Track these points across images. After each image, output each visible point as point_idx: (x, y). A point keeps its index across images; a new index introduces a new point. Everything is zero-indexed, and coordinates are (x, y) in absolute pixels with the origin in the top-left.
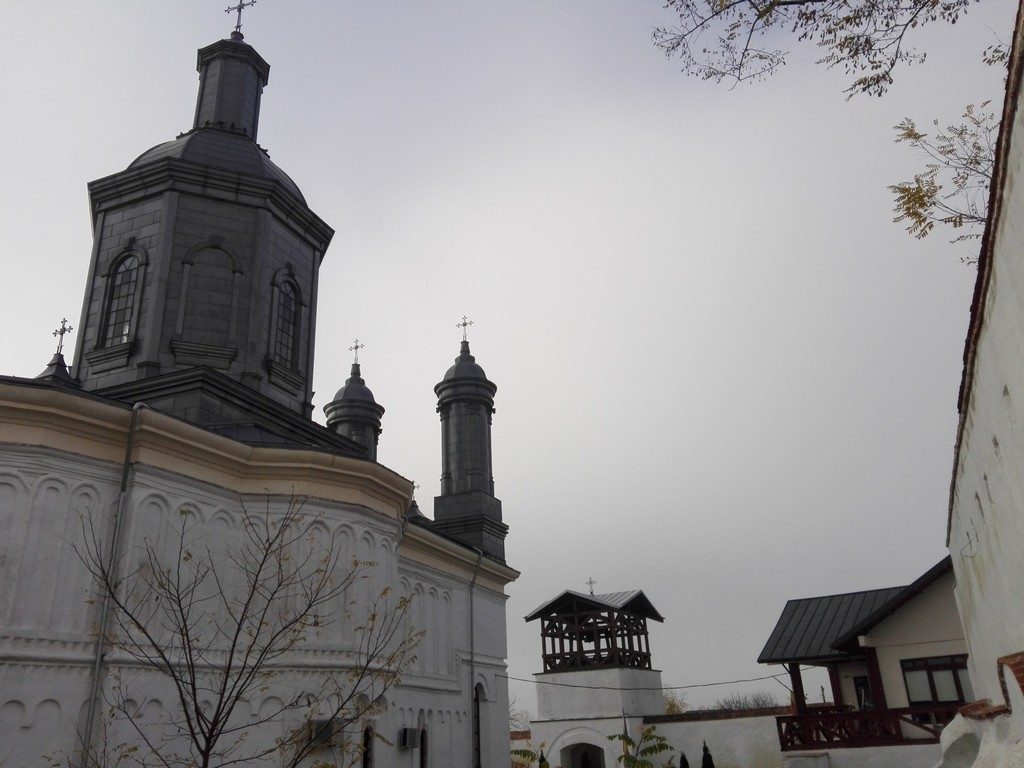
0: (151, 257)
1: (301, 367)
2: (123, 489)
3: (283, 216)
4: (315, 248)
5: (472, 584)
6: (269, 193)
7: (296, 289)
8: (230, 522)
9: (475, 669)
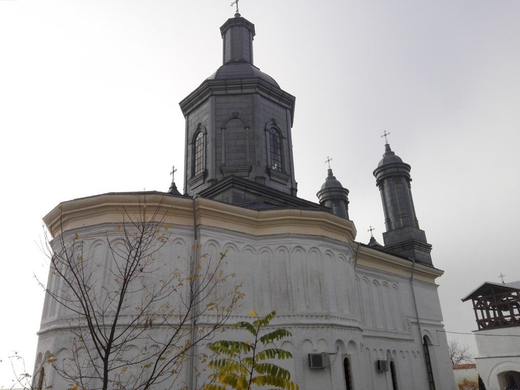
0: (208, 130)
1: (287, 170)
2: (196, 239)
3: (266, 95)
4: (286, 108)
5: (411, 279)
6: (257, 85)
7: (278, 131)
8: (254, 252)
9: (421, 327)
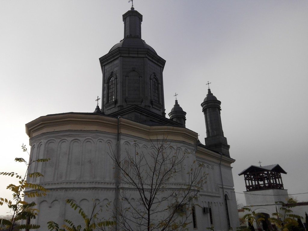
0: (118, 76)
1: (161, 102)
2: (118, 140)
3: (151, 59)
4: (161, 67)
5: (220, 164)
6: (146, 53)
7: (157, 80)
8: (147, 149)
9: (224, 190)
